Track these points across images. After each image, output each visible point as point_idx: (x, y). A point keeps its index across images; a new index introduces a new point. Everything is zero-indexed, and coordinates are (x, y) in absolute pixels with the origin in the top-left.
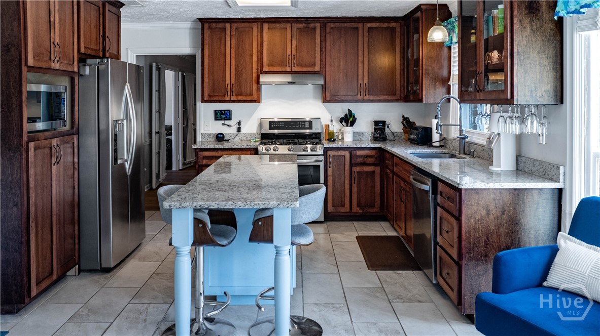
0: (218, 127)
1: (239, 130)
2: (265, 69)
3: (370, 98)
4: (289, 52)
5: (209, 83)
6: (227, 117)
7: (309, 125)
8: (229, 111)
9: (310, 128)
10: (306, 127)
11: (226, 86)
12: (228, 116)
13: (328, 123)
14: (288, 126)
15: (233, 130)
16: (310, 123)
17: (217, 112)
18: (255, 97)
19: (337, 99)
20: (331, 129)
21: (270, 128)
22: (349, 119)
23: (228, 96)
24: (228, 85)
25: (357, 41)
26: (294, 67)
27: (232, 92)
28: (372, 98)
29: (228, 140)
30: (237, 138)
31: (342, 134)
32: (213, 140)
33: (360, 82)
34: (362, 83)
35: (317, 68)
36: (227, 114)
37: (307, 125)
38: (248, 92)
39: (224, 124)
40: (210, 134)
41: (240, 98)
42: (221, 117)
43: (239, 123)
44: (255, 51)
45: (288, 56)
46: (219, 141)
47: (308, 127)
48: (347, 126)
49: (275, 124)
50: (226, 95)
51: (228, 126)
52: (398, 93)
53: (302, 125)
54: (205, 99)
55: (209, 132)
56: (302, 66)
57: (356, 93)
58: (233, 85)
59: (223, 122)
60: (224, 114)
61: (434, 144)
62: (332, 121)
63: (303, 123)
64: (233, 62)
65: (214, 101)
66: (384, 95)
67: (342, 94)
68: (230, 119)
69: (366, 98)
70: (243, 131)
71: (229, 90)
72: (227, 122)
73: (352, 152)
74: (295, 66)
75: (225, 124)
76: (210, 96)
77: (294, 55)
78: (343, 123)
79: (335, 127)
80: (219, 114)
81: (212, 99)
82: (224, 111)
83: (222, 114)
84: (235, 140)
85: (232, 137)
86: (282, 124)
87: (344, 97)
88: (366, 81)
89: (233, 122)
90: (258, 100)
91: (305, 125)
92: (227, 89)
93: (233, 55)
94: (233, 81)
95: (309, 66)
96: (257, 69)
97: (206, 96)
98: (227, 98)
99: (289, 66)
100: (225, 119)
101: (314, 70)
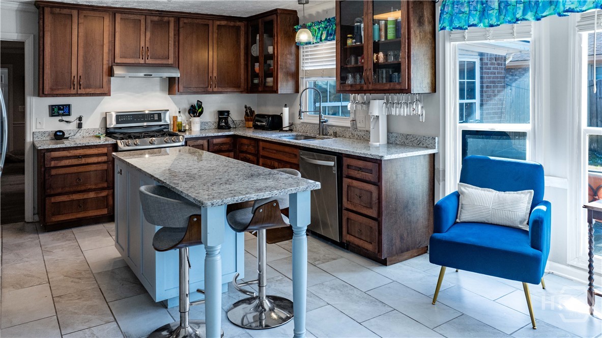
0: (55, 124)
1: (80, 125)
2: (118, 60)
3: (219, 91)
4: (142, 44)
5: (51, 75)
6: (65, 112)
7: (159, 117)
8: (69, 106)
9: (160, 120)
10: (155, 119)
11: (73, 78)
13: (177, 114)
14: (137, 120)
15: (73, 126)
16: (159, 115)
17: (54, 107)
18: (105, 90)
20: (179, 120)
21: (118, 122)
22: (195, 110)
23: (74, 89)
24: (74, 77)
25: (207, 37)
26: (148, 59)
27: (80, 85)
28: (220, 90)
29: (67, 138)
30: (78, 135)
31: (190, 124)
32: (48, 138)
33: (210, 75)
34: (212, 76)
35: (171, 61)
36: (66, 110)
37: (156, 117)
38: (98, 84)
39: (61, 121)
40: (44, 133)
41: (88, 91)
42: (58, 113)
43: (80, 119)
44: (106, 41)
45: (141, 48)
46: (57, 140)
47: (157, 119)
48: (194, 116)
49: (123, 118)
50: (72, 88)
51: (67, 122)
52: (242, 85)
53: (151, 117)
54: (46, 93)
55: (43, 130)
56: (156, 58)
57: (207, 86)
58: (80, 77)
59: (60, 118)
60: (63, 109)
61: (284, 129)
62: (179, 112)
63: (152, 116)
64: (81, 53)
65: (57, 94)
66: (230, 87)
67: (193, 86)
68: (69, 114)
69: (215, 90)
70: (84, 126)
71: (75, 83)
72: (65, 118)
73: (210, 140)
74: (149, 58)
75: (63, 121)
76: (52, 89)
77: (148, 48)
78: (191, 114)
79: (182, 118)
80: (56, 110)
81: (55, 93)
82: (63, 106)
83: (59, 109)
84: (75, 137)
85: (72, 134)
86: (130, 118)
87: (195, 89)
88: (215, 74)
89: (73, 118)
90: (108, 94)
91: (154, 117)
92: (74, 81)
93: (81, 44)
94: (80, 73)
95: (163, 58)
96: (108, 61)
97: (47, 90)
98: (74, 92)
99: (142, 59)
100: (63, 115)
101: (167, 63)
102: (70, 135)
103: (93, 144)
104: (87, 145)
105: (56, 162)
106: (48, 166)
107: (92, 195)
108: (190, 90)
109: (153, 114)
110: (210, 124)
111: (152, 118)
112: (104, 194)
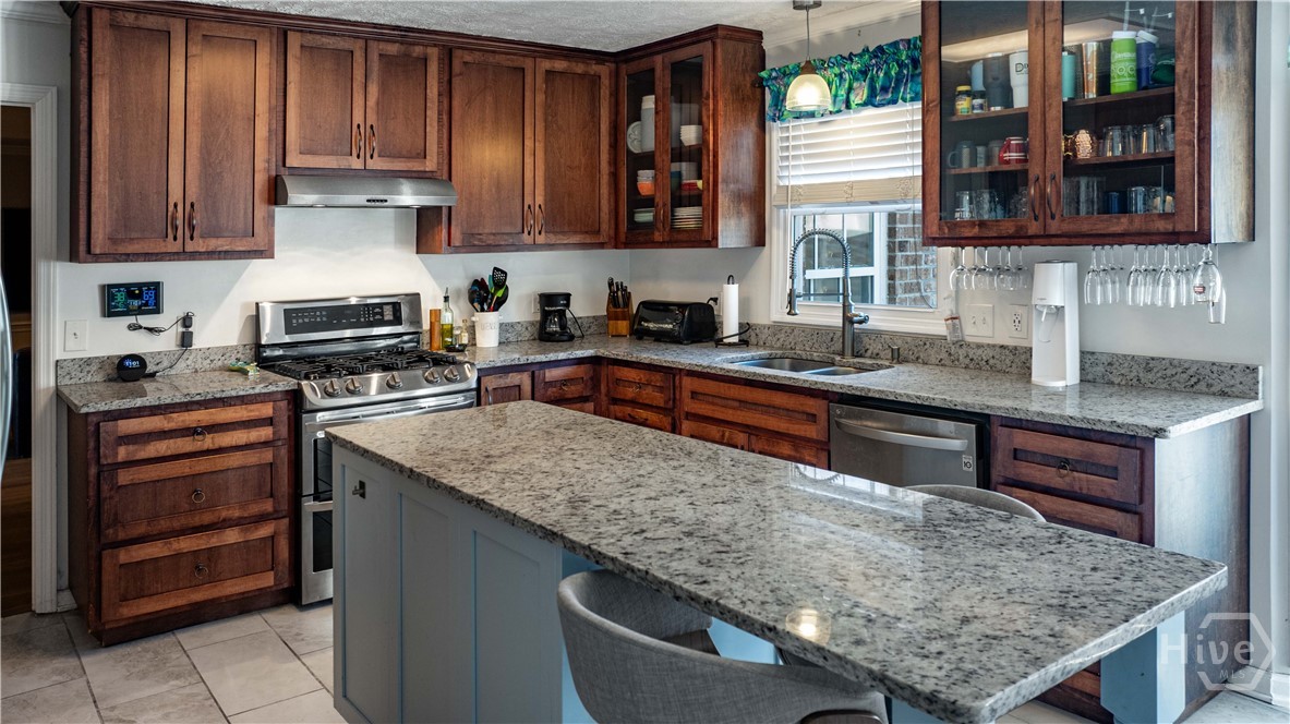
0: (117, 338)
1: (186, 340)
2: (294, 160)
3: (549, 242)
4: (358, 118)
5: (111, 200)
6: (146, 304)
7: (394, 315)
8: (156, 287)
9: (397, 320)
10: (386, 318)
11: (171, 208)
12: (152, 302)
13: (440, 305)
14: (339, 321)
15: (167, 342)
16: (396, 307)
17: (114, 290)
18: (259, 242)
19: (476, 243)
20: (447, 318)
21: (287, 329)
22: (487, 294)
23: (175, 239)
24: (176, 205)
25: (520, 100)
26: (372, 157)
27: (192, 228)
28: (553, 239)
29: (153, 375)
30: (181, 365)
31: (472, 330)
32: (99, 378)
33: (528, 201)
34: (531, 203)
35: (430, 164)
36: (149, 296)
37: (388, 315)
38: (241, 226)
39: (134, 327)
40: (88, 361)
41: (213, 244)
42: (126, 305)
43: (186, 321)
44: (262, 107)
45: (355, 127)
46: (125, 381)
47: (391, 318)
48: (483, 310)
49: (303, 317)
50: (171, 236)
51: (150, 330)
52: (605, 227)
53: (375, 314)
54: (98, 251)
55: (85, 355)
56: (392, 157)
57: (520, 229)
58: (192, 205)
59: (131, 320)
60: (139, 297)
62: (446, 299)
63: (377, 310)
64: (195, 139)
65: (128, 255)
66: (575, 232)
67: (486, 231)
68: (157, 310)
69: (541, 239)
70: (199, 342)
71: (179, 222)
72: (145, 321)
73: (537, 373)
74: (375, 155)
75: (140, 327)
76: (113, 240)
77: (372, 127)
78: (476, 304)
79: (456, 315)
80: (120, 297)
81: (122, 249)
82: (140, 285)
83: (130, 295)
84: (173, 372)
85: (166, 363)
87: (492, 237)
88: (540, 200)
89: (167, 318)
90: (266, 252)
91: (382, 314)
92: (174, 218)
93: (194, 117)
94: (192, 195)
95: (409, 157)
96: (268, 161)
97: (99, 243)
98: (175, 247)
99: (358, 157)
100: (140, 311)
101: (422, 169)
102: (160, 367)
103: (234, 393)
104: (218, 396)
105: (131, 448)
106: (110, 461)
107: (232, 536)
108: (480, 240)
109: (380, 305)
110: (519, 328)
111: (378, 317)
112: (265, 531)
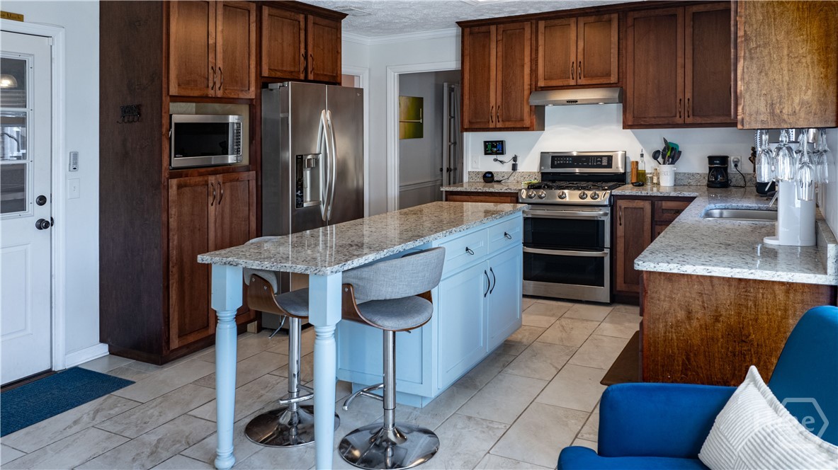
0: (488, 164)
1: (514, 167)
2: (541, 84)
3: (695, 121)
4: (573, 58)
5: (470, 106)
7: (608, 162)
8: (502, 143)
9: (609, 166)
10: (603, 164)
11: (491, 109)
12: (500, 149)
14: (578, 164)
15: (507, 168)
16: (610, 159)
17: (488, 144)
18: (527, 123)
19: (642, 123)
20: (641, 167)
21: (553, 166)
23: (493, 122)
24: (493, 107)
25: (674, 35)
26: (580, 78)
27: (498, 117)
28: (699, 120)
29: (497, 182)
30: (512, 178)
33: (680, 96)
34: (682, 98)
35: (614, 79)
36: (500, 146)
37: (605, 162)
38: (518, 116)
39: (496, 160)
40: (478, 173)
41: (508, 124)
42: (492, 150)
43: (515, 159)
44: (527, 60)
45: (571, 63)
46: (486, 182)
47: (606, 164)
49: (560, 160)
50: (490, 121)
51: (501, 162)
53: (597, 161)
54: (466, 127)
55: (478, 170)
56: (592, 77)
57: (673, 114)
58: (499, 107)
59: (495, 157)
60: (496, 147)
62: (642, 155)
63: (599, 159)
64: (500, 77)
67: (650, 116)
68: (502, 153)
69: (689, 121)
70: (520, 169)
71: (494, 114)
72: (500, 157)
73: (656, 202)
76: (471, 122)
77: (580, 62)
78: (659, 160)
79: (648, 165)
80: (489, 147)
82: (496, 142)
83: (493, 146)
84: (508, 181)
85: (506, 177)
86: (569, 161)
87: (653, 119)
88: (689, 95)
89: (507, 157)
90: (531, 128)
91: (601, 161)
92: (492, 113)
93: (500, 68)
94: (499, 103)
95: (602, 76)
96: (531, 85)
97: (466, 123)
99: (573, 79)
100: (497, 154)
101: (609, 82)
108: (644, 121)
109: (601, 157)
111: (599, 163)
